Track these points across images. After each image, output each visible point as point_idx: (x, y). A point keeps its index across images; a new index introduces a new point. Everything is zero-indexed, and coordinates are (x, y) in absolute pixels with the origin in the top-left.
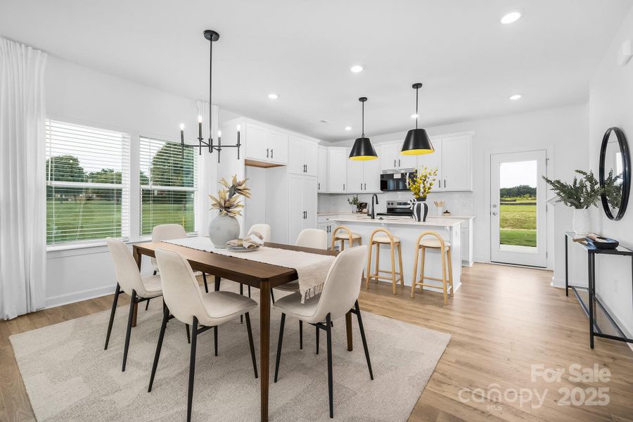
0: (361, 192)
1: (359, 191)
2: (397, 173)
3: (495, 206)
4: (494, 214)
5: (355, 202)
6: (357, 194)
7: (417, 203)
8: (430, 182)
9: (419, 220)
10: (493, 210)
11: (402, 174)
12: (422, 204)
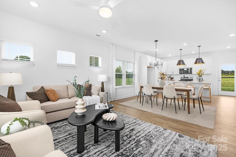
0: (172, 74)
1: (171, 74)
2: (185, 68)
3: (220, 78)
4: (219, 81)
5: (170, 77)
6: (170, 75)
7: (199, 77)
8: (203, 72)
9: (200, 82)
10: (219, 79)
11: (187, 69)
12: (201, 77)
